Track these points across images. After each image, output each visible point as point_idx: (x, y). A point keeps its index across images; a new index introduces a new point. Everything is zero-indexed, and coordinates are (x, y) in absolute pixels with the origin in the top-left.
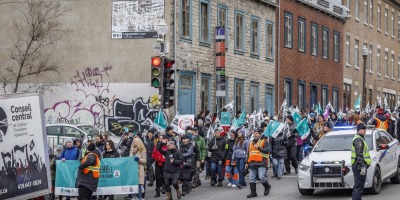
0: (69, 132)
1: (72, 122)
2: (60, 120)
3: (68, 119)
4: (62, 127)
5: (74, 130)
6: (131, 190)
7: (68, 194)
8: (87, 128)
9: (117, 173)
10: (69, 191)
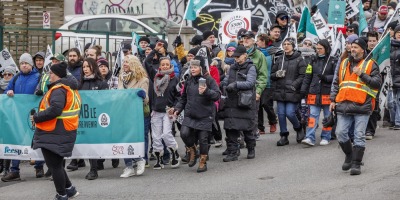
0: (126, 29)
1: (130, 11)
2: (110, 8)
3: (124, 6)
4: (113, 21)
5: (134, 25)
6: (131, 151)
7: (17, 158)
8: (156, 21)
9: (104, 119)
10: (19, 152)
